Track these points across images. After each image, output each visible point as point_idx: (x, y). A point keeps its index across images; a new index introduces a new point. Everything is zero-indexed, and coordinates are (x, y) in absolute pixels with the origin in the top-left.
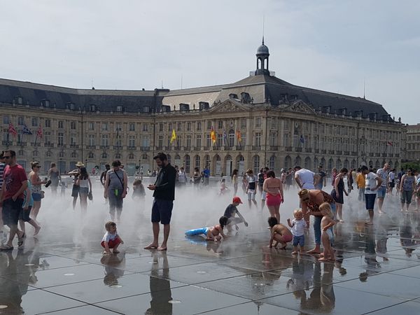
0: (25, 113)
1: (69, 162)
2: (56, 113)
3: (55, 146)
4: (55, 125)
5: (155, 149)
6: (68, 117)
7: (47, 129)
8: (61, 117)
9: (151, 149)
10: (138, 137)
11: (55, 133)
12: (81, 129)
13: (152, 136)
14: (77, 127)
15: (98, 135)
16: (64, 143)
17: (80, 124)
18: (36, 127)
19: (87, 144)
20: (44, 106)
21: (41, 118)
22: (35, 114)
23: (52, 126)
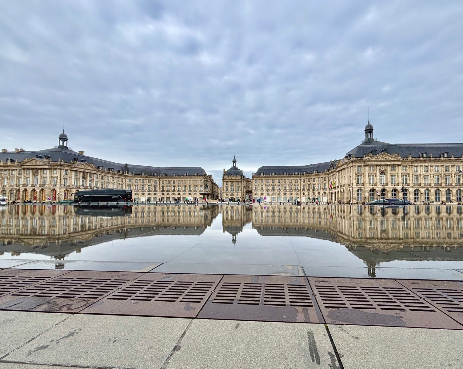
0: (275, 178)
1: (294, 197)
2: (288, 177)
3: (288, 190)
4: (288, 182)
6: (293, 178)
7: (284, 184)
8: (291, 178)
11: (288, 185)
14: (298, 182)
16: (292, 189)
17: (300, 181)
19: (307, 189)
20: (283, 174)
21: (282, 180)
22: (279, 178)
23: (287, 182)
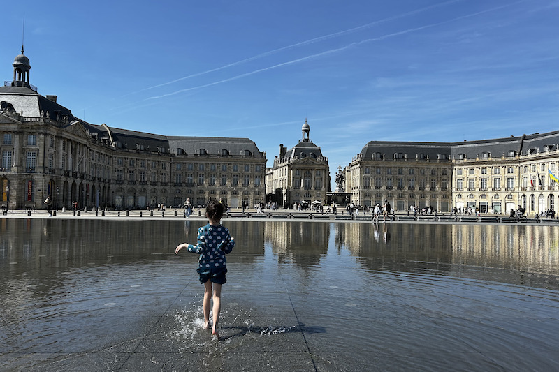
0: (403, 165)
2: (428, 163)
3: (429, 189)
5: (520, 189)
6: (439, 166)
7: (422, 176)
8: (433, 166)
9: (517, 189)
10: (503, 179)
11: (428, 179)
12: (450, 174)
13: (517, 178)
14: (447, 174)
15: (466, 178)
17: (450, 171)
18: (412, 176)
20: (419, 158)
21: (416, 168)
22: (412, 166)
